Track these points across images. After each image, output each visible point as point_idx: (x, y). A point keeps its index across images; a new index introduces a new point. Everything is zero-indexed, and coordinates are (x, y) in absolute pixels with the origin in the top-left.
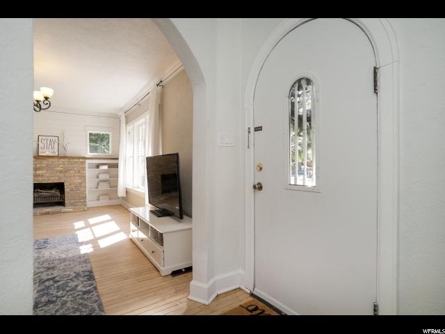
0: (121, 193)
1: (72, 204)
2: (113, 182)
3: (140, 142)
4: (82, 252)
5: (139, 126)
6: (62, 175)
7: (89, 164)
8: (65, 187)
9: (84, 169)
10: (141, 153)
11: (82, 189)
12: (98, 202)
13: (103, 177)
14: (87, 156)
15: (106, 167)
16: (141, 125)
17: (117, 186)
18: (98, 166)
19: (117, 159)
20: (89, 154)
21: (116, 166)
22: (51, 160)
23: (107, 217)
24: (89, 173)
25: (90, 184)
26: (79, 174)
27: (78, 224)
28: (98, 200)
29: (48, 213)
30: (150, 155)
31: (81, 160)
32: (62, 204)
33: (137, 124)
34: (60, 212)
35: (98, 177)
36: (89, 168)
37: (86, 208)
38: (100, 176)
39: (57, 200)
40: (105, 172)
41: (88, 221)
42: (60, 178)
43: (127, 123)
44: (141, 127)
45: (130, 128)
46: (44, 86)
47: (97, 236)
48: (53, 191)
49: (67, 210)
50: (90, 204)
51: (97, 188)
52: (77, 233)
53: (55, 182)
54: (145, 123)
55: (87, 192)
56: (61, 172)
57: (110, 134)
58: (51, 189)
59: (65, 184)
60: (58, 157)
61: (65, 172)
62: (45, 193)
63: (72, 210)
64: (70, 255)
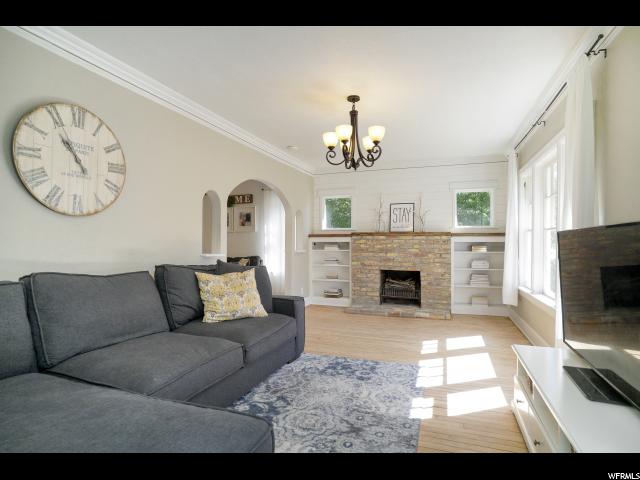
0: (509, 298)
1: (430, 306)
2: (493, 276)
3: (548, 201)
4: (414, 414)
5: (544, 168)
6: (417, 260)
7: (455, 243)
8: (422, 279)
9: (448, 251)
10: (550, 223)
11: (445, 284)
12: (468, 307)
13: (479, 265)
14: (452, 231)
15: (484, 250)
16: (549, 164)
17: (501, 284)
18: (470, 247)
19: (503, 234)
20: (457, 227)
21: (501, 247)
22: (404, 238)
23: (478, 341)
24: (458, 259)
25: (457, 276)
26: (441, 260)
27: (429, 346)
28: (471, 303)
29: (397, 315)
30: (569, 226)
31: (444, 238)
32: (417, 302)
33: (539, 164)
34: (411, 316)
35: (470, 267)
36: (456, 250)
37: (448, 316)
38: (474, 264)
39: (410, 296)
40: (481, 258)
41: (445, 342)
42: (414, 265)
43: (520, 166)
44: (549, 169)
45: (525, 175)
46: (373, 125)
47: (450, 382)
48: (407, 283)
49: (422, 314)
50: (455, 309)
51: (469, 284)
52: (421, 363)
53: (409, 269)
54: (557, 158)
55: (452, 289)
56: (416, 255)
57: (491, 192)
58: (404, 280)
59: (422, 274)
60: (414, 233)
61: (422, 255)
62: (397, 285)
63: (427, 315)
64: (392, 412)
